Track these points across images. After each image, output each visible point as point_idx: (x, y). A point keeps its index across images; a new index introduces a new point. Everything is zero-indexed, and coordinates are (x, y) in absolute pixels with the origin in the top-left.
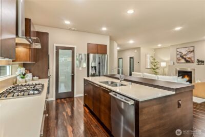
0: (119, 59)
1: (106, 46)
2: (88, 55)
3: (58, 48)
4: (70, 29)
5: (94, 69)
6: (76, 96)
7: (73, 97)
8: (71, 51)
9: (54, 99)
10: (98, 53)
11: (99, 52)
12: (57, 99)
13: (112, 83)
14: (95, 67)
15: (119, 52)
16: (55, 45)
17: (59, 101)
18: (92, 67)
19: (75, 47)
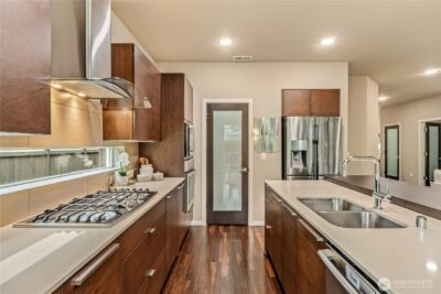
0: (387, 128)
1: (337, 92)
2: (284, 120)
3: (211, 108)
4: (239, 60)
5: (299, 156)
6: (251, 223)
7: (245, 225)
8: (240, 112)
9: (203, 223)
10: (311, 115)
11: (314, 110)
12: (209, 225)
13: (347, 206)
14: (304, 153)
15: (384, 107)
16: (206, 101)
17: (213, 229)
18: (295, 153)
19: (250, 101)
